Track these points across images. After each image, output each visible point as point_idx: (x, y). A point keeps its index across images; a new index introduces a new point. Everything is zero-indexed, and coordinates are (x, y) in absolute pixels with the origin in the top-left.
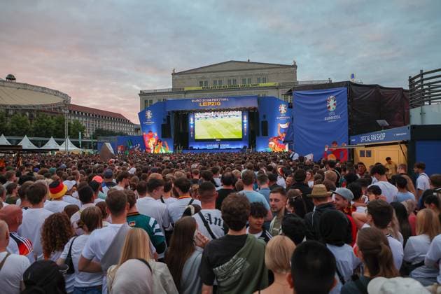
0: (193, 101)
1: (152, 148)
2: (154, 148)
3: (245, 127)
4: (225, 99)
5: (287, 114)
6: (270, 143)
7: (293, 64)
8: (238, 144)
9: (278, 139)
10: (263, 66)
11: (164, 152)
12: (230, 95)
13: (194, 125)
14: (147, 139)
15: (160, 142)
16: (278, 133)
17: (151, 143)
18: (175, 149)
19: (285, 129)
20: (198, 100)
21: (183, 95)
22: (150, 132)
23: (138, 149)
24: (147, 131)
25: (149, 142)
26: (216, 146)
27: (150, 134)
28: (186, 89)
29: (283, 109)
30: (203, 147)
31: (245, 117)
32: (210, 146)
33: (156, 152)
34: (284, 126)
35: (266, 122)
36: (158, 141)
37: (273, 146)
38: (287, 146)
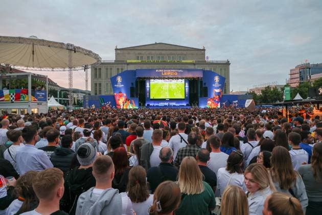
0: (157, 71)
1: (122, 105)
2: (123, 105)
3: (187, 91)
4: (180, 71)
5: (220, 83)
6: (209, 102)
7: (202, 48)
8: (182, 103)
9: (213, 99)
10: (183, 48)
11: (131, 107)
12: (183, 68)
13: (150, 88)
14: (117, 98)
15: (128, 100)
16: (213, 95)
17: (121, 101)
18: (140, 105)
19: (218, 93)
20: (160, 71)
21: (126, 66)
22: (120, 92)
23: (109, 106)
24: (118, 92)
25: (119, 100)
26: (166, 104)
27: (120, 94)
28: (128, 61)
29: (217, 79)
30: (156, 105)
31: (187, 84)
32: (162, 103)
33: (125, 108)
34: (218, 91)
35: (207, 88)
36: (126, 100)
37: (210, 104)
38: (219, 104)
